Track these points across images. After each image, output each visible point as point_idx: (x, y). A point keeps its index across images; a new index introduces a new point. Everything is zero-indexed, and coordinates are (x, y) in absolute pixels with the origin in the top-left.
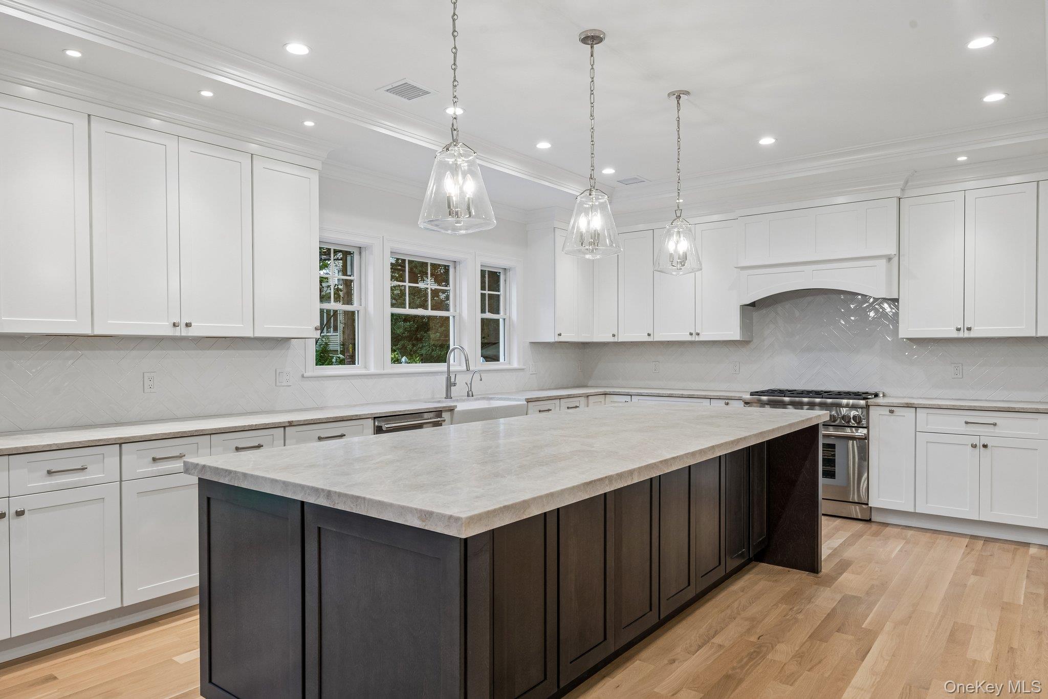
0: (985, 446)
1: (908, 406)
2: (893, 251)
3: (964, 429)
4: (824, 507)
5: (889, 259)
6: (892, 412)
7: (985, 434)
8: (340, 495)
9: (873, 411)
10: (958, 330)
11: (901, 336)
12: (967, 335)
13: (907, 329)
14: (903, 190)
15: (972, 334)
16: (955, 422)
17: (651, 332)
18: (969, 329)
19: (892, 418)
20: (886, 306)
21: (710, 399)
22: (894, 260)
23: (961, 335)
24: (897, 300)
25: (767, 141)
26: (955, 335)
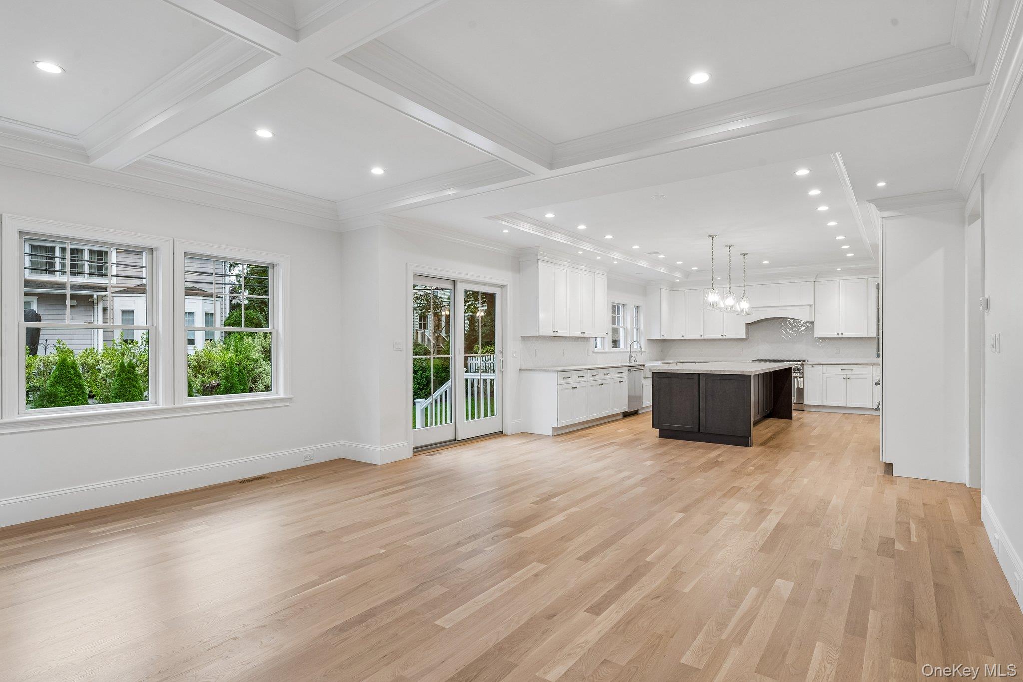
0: (848, 378)
1: (819, 364)
2: (812, 303)
3: (841, 372)
4: (793, 406)
5: (810, 306)
6: (812, 366)
7: (849, 374)
9: (805, 366)
10: (838, 334)
11: (815, 337)
12: (841, 336)
13: (818, 333)
14: (815, 278)
15: (843, 336)
16: (837, 370)
17: (702, 334)
18: (842, 334)
19: (813, 369)
20: (808, 324)
22: (812, 306)
23: (839, 336)
24: (814, 322)
25: (766, 262)
26: (837, 336)
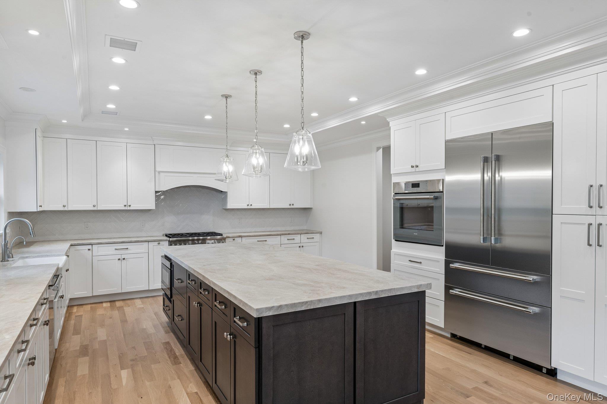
1: (240, 236)
6: (234, 240)
8: (382, 291)
10: (248, 205)
18: (251, 205)
21: (148, 242)
